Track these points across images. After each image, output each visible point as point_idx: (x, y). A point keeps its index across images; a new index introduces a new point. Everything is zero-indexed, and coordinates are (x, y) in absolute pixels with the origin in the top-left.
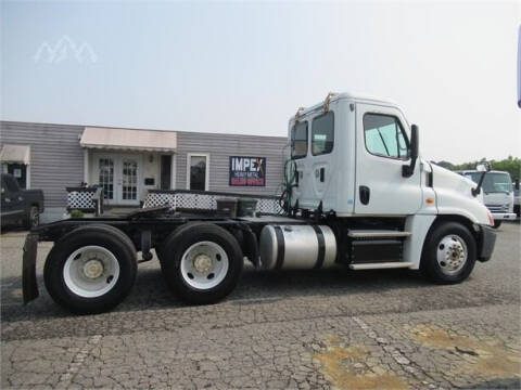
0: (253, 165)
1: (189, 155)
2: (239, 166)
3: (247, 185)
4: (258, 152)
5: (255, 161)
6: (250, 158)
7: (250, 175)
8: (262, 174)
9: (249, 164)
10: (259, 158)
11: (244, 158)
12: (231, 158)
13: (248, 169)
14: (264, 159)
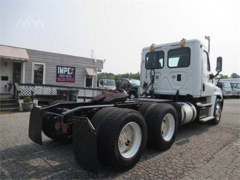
0: (69, 71)
1: (34, 63)
2: (61, 71)
3: (66, 82)
4: (71, 64)
5: (70, 69)
6: (67, 67)
7: (67, 76)
8: (73, 76)
9: (67, 70)
10: (72, 68)
11: (64, 67)
12: (57, 66)
13: (66, 73)
14: (75, 68)
